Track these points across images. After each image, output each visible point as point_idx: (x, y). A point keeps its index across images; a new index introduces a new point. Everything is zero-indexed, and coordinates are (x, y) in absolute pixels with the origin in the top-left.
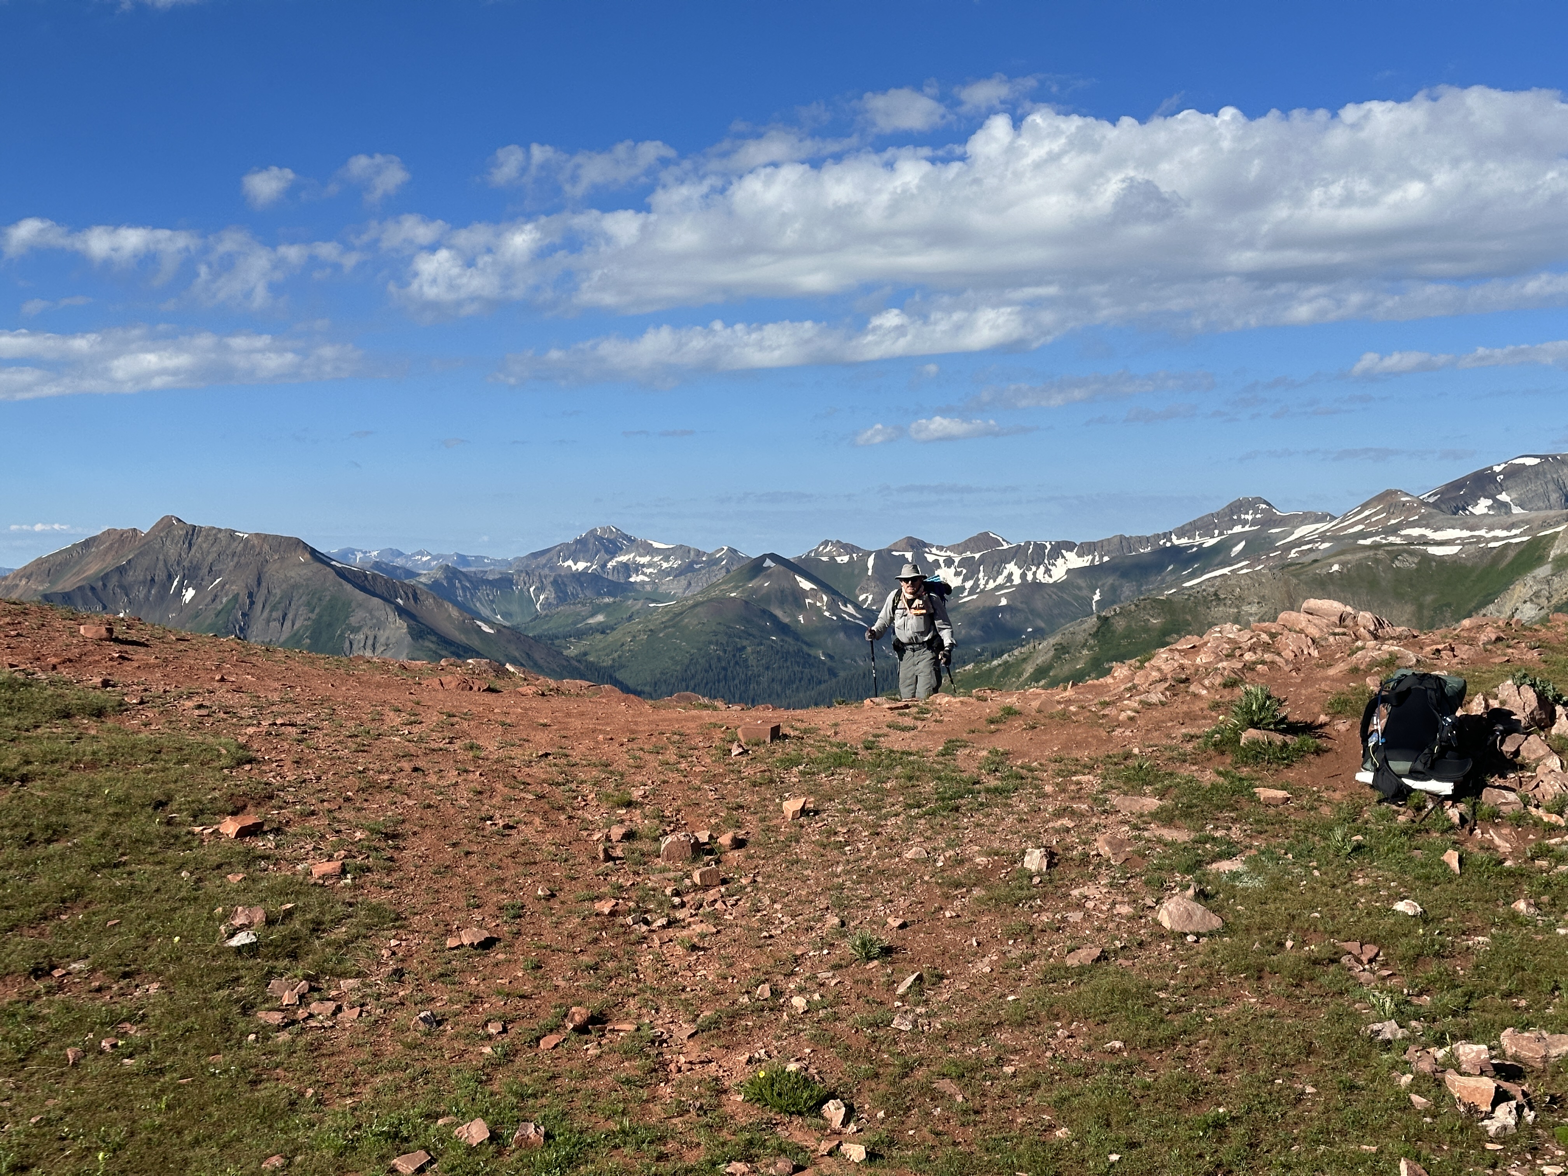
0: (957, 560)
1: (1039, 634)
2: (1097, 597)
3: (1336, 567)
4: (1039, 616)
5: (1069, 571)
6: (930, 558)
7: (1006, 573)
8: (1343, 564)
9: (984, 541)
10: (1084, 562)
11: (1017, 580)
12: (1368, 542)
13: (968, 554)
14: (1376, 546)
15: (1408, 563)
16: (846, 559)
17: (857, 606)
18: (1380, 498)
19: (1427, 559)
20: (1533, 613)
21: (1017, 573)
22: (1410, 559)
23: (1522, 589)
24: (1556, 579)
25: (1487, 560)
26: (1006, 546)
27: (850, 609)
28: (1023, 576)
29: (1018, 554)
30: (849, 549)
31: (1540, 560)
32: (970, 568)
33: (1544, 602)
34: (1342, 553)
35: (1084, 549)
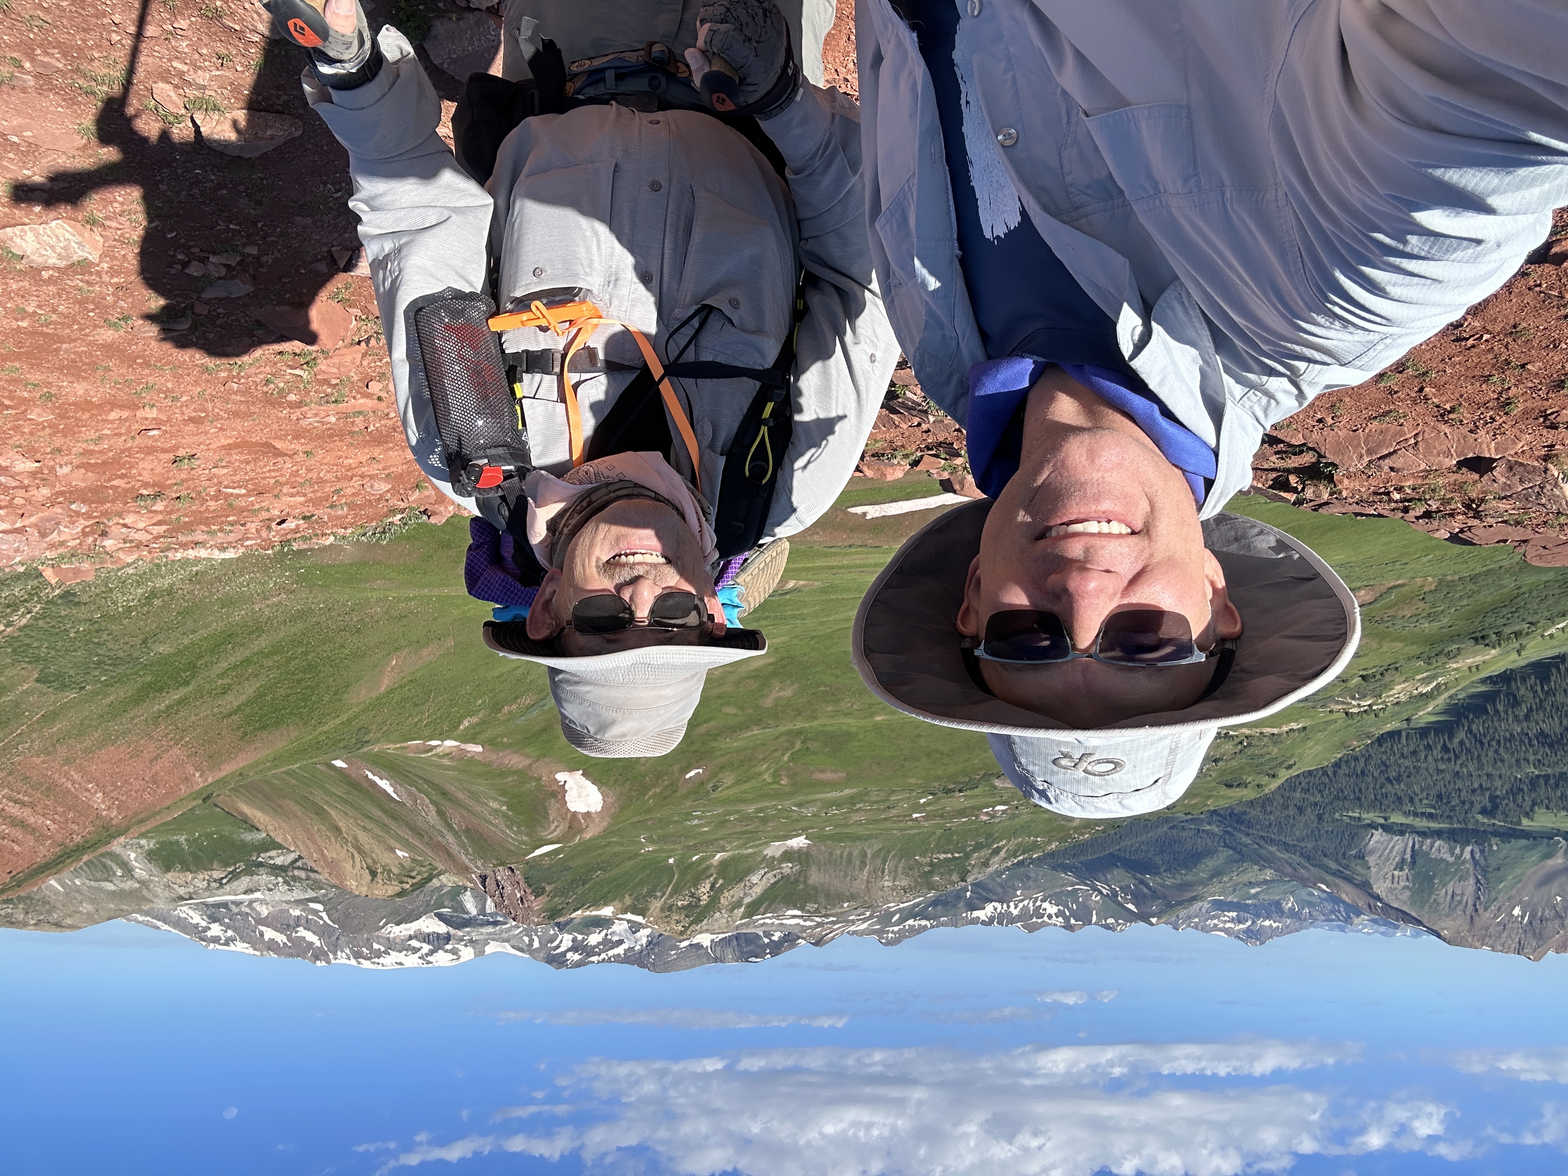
1: (999, 873)
2: (968, 894)
3: (845, 905)
6: (1060, 919)
7: (1018, 909)
8: (842, 907)
9: (1031, 928)
10: (976, 914)
11: (1012, 904)
13: (1040, 921)
16: (1109, 921)
17: (1100, 892)
19: (802, 909)
23: (758, 891)
25: (773, 907)
26: (1019, 924)
27: (1105, 892)
28: (1008, 907)
29: (1013, 920)
30: (1107, 927)
31: (749, 906)
33: (748, 884)
34: (842, 913)
35: (975, 921)
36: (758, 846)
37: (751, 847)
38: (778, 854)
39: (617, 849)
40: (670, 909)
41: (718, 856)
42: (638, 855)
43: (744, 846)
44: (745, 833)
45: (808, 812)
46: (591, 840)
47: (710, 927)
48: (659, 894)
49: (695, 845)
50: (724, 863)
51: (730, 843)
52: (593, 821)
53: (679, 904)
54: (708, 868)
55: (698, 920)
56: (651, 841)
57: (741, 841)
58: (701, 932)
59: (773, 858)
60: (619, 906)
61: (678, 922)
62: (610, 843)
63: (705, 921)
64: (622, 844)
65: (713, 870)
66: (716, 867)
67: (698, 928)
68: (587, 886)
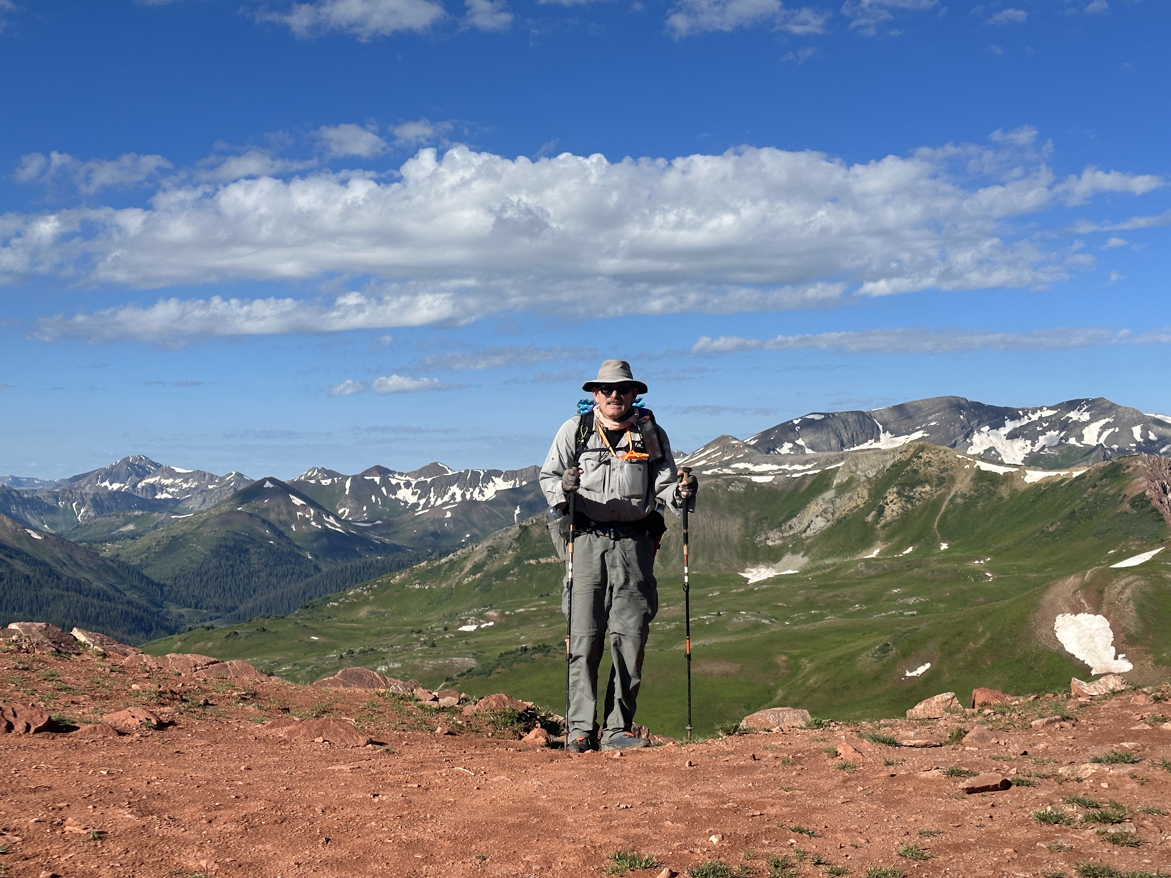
0: (414, 483)
1: (475, 539)
2: (517, 511)
4: (475, 525)
5: (497, 492)
6: (394, 482)
7: (450, 493)
9: (434, 469)
10: (508, 485)
11: (459, 499)
12: (709, 472)
13: (422, 479)
14: (715, 476)
15: (738, 488)
16: (329, 481)
17: (338, 518)
18: (717, 441)
19: (752, 484)
20: (823, 524)
21: (459, 493)
22: (740, 485)
23: (815, 507)
24: (838, 500)
25: (792, 486)
26: (450, 473)
27: (332, 520)
28: (463, 495)
29: (459, 479)
30: (331, 474)
31: (827, 487)
32: (424, 489)
33: (830, 516)
35: (508, 476)
36: (818, 568)
37: (828, 566)
38: (787, 558)
39: (1026, 563)
40: (941, 481)
41: (875, 553)
42: (996, 554)
43: (838, 569)
44: (838, 586)
45: (745, 616)
46: (1070, 574)
47: (881, 457)
48: (959, 500)
49: (910, 567)
50: (867, 543)
51: (858, 572)
52: (1067, 600)
53: (928, 488)
54: (888, 538)
55: (899, 467)
56: (978, 575)
57: (842, 574)
58: (895, 450)
59: (794, 552)
60: (1016, 484)
61: (929, 464)
62: (1039, 569)
63: (888, 465)
64: (1021, 569)
65: (882, 534)
66: (877, 538)
67: (898, 457)
68: (1068, 510)
